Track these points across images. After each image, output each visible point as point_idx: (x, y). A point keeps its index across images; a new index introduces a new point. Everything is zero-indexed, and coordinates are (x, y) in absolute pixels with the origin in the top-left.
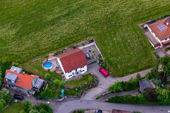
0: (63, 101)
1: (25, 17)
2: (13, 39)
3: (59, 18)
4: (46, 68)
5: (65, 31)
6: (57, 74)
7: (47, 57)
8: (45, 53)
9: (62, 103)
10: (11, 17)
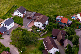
0: (80, 30)
1: (63, 2)
2: (59, 8)
3: (78, 3)
4: (73, 18)
5: (80, 7)
6: (77, 20)
7: (73, 15)
8: (72, 14)
9: (80, 31)
10: (58, 2)
